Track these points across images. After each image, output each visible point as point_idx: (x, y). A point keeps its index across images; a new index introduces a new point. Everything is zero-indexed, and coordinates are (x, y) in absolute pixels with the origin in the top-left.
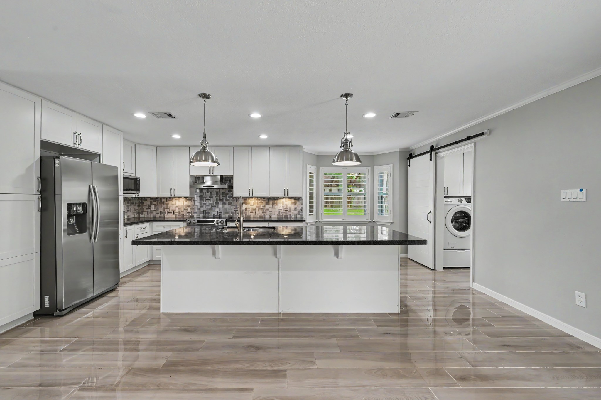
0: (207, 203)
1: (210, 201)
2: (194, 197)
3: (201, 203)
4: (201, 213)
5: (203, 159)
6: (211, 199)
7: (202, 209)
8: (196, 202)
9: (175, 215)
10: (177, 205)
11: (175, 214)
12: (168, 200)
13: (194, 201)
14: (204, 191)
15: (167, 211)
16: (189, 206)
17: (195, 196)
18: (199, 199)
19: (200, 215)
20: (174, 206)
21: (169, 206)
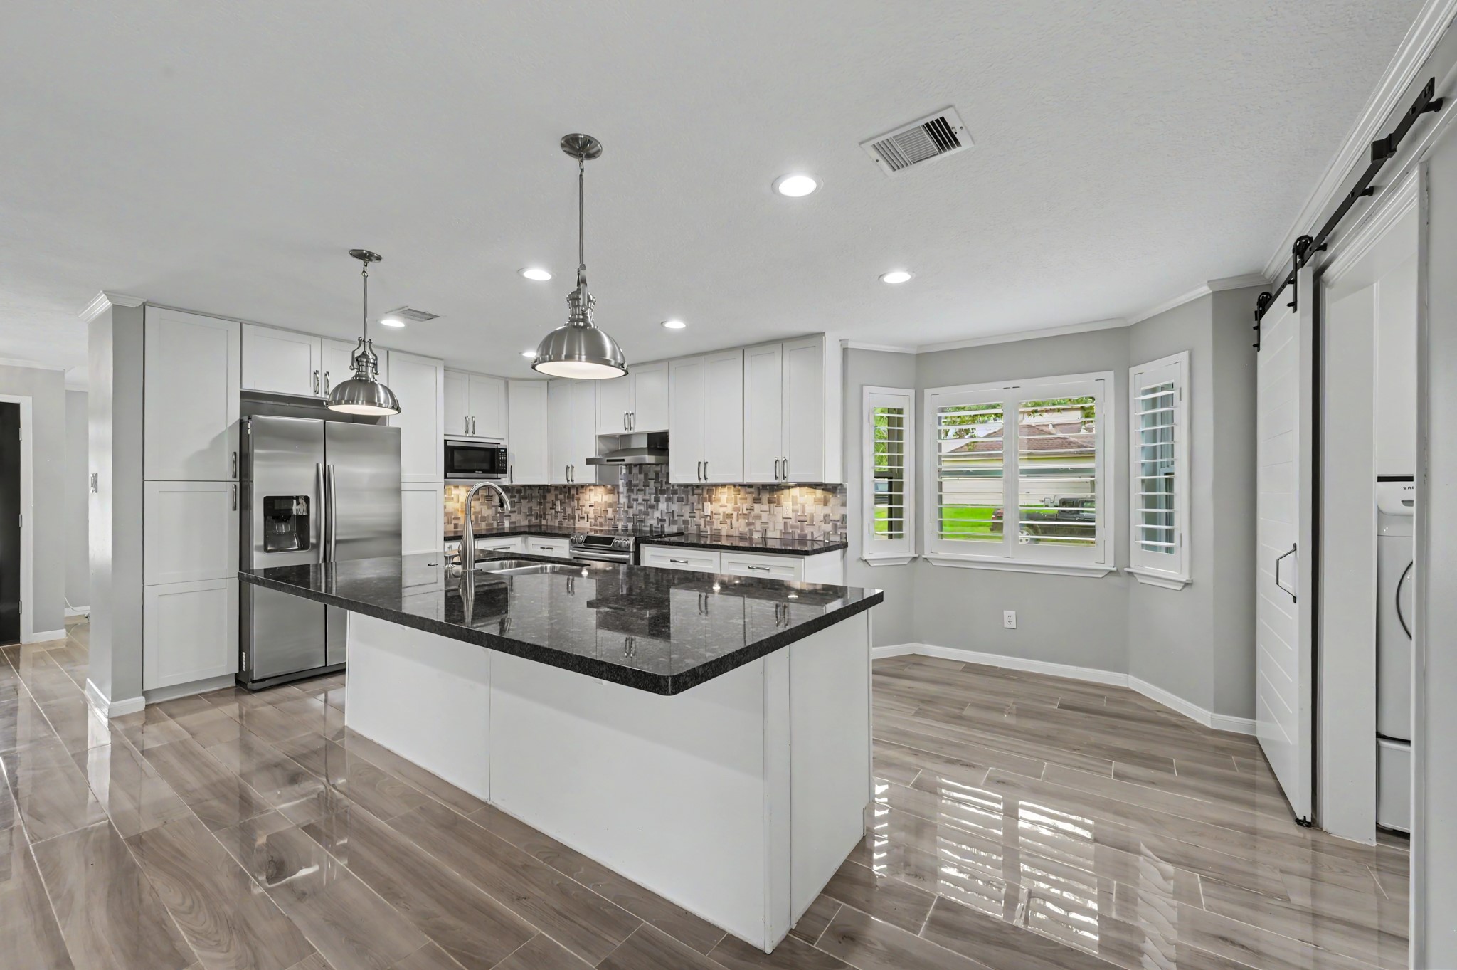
0: (640, 497)
1: (645, 494)
2: (618, 485)
3: (629, 497)
4: (629, 520)
5: (346, 398)
6: (647, 488)
7: (631, 512)
8: (621, 496)
9: (589, 523)
10: (592, 503)
11: (590, 520)
12: (580, 491)
13: (618, 493)
14: (635, 470)
15: (579, 515)
16: (610, 505)
17: (620, 482)
18: (626, 488)
19: (627, 526)
20: (588, 504)
21: (581, 503)
